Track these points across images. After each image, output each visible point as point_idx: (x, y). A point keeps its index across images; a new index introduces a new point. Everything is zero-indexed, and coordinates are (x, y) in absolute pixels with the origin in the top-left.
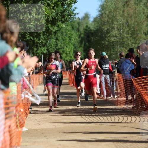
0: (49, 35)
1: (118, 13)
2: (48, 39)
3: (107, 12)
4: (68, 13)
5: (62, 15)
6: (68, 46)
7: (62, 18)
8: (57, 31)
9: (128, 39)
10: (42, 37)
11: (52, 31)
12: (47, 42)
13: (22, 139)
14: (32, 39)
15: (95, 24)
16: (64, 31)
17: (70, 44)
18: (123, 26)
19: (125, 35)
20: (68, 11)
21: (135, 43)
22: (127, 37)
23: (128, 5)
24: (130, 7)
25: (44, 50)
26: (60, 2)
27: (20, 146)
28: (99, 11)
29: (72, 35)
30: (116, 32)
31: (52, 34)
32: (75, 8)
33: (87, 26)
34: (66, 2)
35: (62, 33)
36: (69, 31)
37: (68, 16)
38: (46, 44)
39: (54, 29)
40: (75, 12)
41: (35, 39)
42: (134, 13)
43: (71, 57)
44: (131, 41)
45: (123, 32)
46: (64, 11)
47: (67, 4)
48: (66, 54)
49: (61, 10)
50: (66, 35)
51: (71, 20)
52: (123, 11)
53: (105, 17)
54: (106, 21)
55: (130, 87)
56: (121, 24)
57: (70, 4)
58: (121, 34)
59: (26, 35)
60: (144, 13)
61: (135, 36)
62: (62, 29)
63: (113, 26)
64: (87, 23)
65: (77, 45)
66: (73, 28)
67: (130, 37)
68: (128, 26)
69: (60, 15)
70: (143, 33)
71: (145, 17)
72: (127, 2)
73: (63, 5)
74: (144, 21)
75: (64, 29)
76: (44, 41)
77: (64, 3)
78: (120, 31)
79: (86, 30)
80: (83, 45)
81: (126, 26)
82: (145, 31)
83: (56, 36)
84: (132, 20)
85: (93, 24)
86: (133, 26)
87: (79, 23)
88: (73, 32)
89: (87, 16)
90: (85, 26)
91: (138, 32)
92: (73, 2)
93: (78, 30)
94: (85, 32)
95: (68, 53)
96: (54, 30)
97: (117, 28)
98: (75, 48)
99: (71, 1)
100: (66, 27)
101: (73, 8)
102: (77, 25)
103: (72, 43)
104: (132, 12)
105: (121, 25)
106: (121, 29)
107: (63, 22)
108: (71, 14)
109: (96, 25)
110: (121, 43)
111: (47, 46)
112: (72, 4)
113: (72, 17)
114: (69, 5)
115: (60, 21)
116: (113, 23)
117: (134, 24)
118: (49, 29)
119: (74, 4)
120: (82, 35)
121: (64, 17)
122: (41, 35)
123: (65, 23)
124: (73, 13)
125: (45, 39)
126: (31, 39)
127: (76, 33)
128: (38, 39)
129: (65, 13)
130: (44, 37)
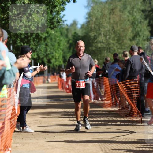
0: (39, 41)
1: (104, 20)
2: (38, 45)
3: (94, 19)
4: (57, 20)
5: (52, 21)
6: (57, 51)
7: (51, 25)
8: (47, 37)
9: (114, 45)
10: (32, 43)
11: (41, 37)
12: (37, 47)
13: (12, 141)
14: (23, 45)
15: (82, 31)
16: (53, 37)
17: (59, 49)
18: (110, 33)
19: (111, 41)
20: (57, 18)
21: (121, 49)
22: (113, 43)
23: (114, 12)
24: (116, 15)
25: (34, 55)
26: (49, 10)
27: (11, 147)
28: (87, 18)
29: (61, 41)
30: (103, 38)
31: (41, 40)
32: (64, 15)
33: (75, 33)
34: (55, 10)
35: (51, 39)
36: (58, 37)
37: (57, 22)
38: (36, 49)
39: (43, 35)
40: (63, 19)
41: (26, 45)
42: (119, 20)
43: (60, 62)
44: (116, 47)
45: (109, 38)
46: (53, 18)
47: (56, 11)
48: (56, 59)
49: (50, 17)
50: (55, 41)
51: (60, 27)
52: (109, 19)
53: (92, 24)
54: (93, 28)
55: (116, 90)
56: (107, 30)
57: (58, 11)
58: (107, 40)
59: (17, 41)
60: (129, 20)
61: (121, 41)
62: (51, 35)
63: (100, 32)
64: (75, 30)
65: (66, 50)
66: (62, 34)
67: (116, 43)
68: (114, 32)
69: (49, 22)
70: (128, 39)
71: (130, 24)
72: (112, 10)
73: (51, 12)
74: (129, 28)
75: (54, 35)
76: (34, 47)
77: (53, 10)
78: (106, 37)
79: (75, 36)
80: (71, 51)
81: (112, 32)
82: (130, 37)
83: (46, 42)
84: (117, 27)
85: (81, 30)
86: (118, 32)
87: (67, 30)
88: (62, 38)
89: (75, 23)
90: (73, 32)
91: (124, 38)
92: (61, 9)
93: (67, 36)
94: (73, 38)
95: (57, 58)
96: (43, 37)
97: (104, 34)
98: (64, 53)
99: (59, 9)
100: (56, 33)
101: (62, 15)
102: (66, 32)
103: (61, 49)
104: (117, 19)
105: (108, 32)
106: (107, 36)
107: (52, 29)
108: (60, 21)
109: (84, 31)
110: (108, 48)
111: (37, 51)
112: (60, 11)
113: (61, 23)
114: (58, 13)
115: (49, 28)
116: (100, 30)
117: (119, 30)
118: (39, 35)
119: (63, 11)
120: (71, 41)
121: (53, 24)
122: (32, 41)
123: (54, 30)
124: (61, 20)
125: (35, 45)
126: (21, 45)
127: (65, 39)
128: (28, 45)
129: (54, 20)
130: (34, 43)
